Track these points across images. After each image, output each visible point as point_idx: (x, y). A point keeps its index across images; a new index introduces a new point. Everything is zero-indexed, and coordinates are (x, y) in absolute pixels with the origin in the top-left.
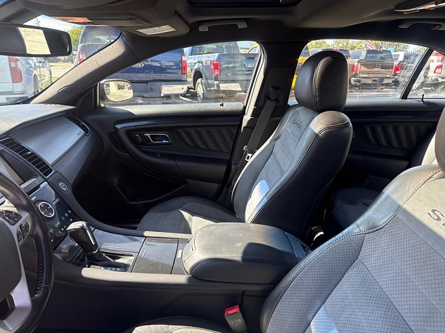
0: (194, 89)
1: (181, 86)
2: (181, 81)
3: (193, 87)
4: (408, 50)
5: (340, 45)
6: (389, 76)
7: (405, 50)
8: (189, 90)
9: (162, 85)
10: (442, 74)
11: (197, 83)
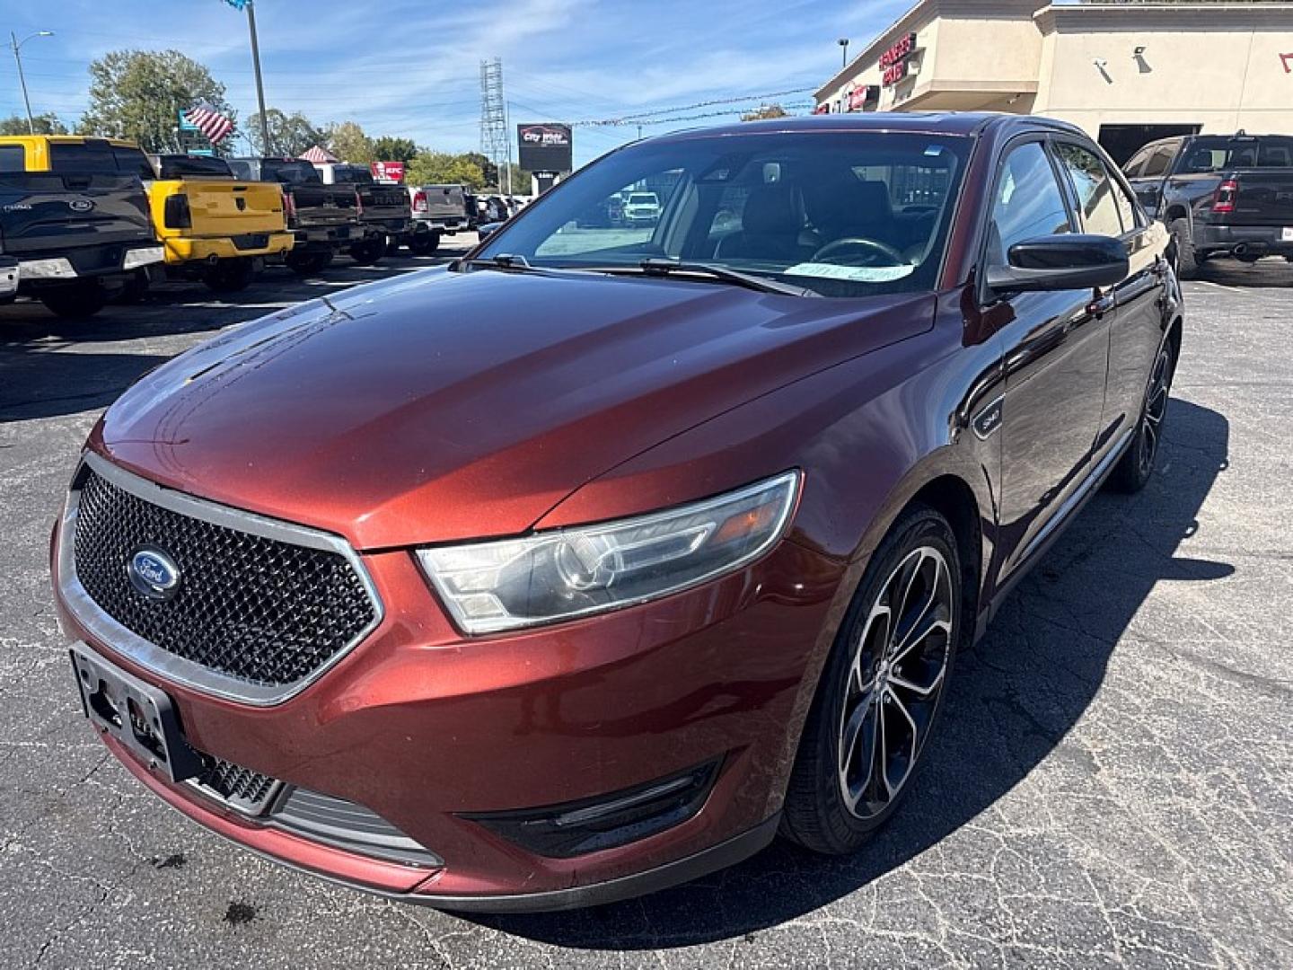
10: (429, 212)
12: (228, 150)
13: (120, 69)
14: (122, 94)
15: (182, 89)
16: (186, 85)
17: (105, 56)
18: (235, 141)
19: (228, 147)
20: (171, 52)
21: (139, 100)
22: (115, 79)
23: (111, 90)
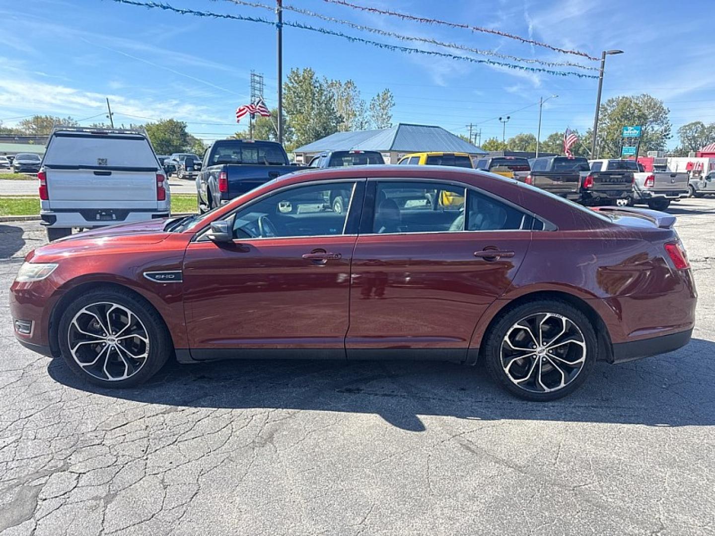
0: (331, 208)
1: (317, 205)
2: (317, 200)
3: (330, 206)
4: (665, 148)
5: (558, 142)
6: (575, 190)
7: (659, 148)
8: (325, 209)
9: (297, 204)
10: (655, 187)
11: (334, 202)
12: (661, 146)
13: (613, 106)
14: (611, 119)
15: (643, 114)
16: (646, 112)
17: (606, 101)
18: (667, 141)
19: (662, 144)
20: (644, 95)
21: (618, 122)
22: (609, 111)
23: (606, 117)
